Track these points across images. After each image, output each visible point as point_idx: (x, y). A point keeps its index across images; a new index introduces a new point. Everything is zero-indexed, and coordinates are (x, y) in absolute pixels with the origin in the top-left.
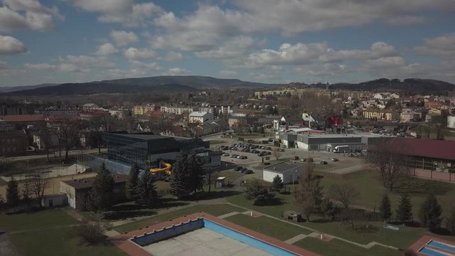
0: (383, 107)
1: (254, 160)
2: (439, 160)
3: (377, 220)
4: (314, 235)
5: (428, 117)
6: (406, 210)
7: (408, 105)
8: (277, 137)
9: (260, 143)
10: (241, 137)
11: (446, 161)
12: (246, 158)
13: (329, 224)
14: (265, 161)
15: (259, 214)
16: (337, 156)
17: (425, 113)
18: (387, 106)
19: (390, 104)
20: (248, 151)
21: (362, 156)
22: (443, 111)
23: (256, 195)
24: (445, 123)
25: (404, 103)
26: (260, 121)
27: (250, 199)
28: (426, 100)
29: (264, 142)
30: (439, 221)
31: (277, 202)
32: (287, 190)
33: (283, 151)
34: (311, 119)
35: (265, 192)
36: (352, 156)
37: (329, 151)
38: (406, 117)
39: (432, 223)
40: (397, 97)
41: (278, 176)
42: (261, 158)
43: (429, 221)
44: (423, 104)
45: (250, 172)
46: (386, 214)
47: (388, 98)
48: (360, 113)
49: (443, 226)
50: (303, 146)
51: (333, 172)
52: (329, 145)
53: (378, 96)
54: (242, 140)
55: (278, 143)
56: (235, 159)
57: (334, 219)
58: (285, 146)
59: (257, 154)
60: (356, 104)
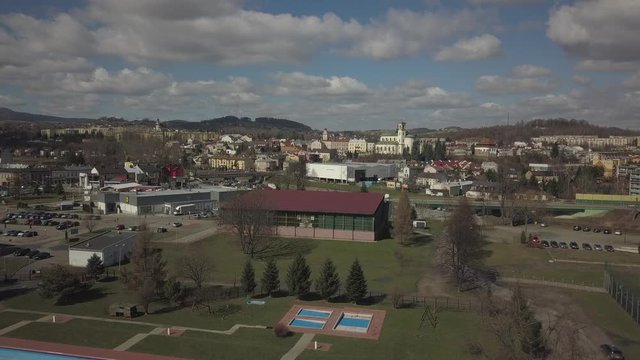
0: (234, 152)
1: (49, 236)
2: (302, 213)
3: (238, 296)
4: (158, 331)
5: (285, 165)
6: (272, 276)
7: (263, 150)
8: (87, 199)
9: (58, 209)
10: (23, 202)
11: (309, 214)
12: (36, 234)
13: (177, 312)
14: (70, 236)
15: (67, 317)
16: (179, 220)
17: (282, 159)
18: (239, 152)
19: (242, 149)
20: (38, 223)
21: (213, 216)
22: (301, 157)
23: (60, 289)
24: (304, 171)
25: (258, 148)
26: (55, 174)
27: (49, 296)
28: (282, 145)
29: (65, 208)
30: (309, 284)
31: (97, 295)
32: (111, 275)
33: (98, 218)
34: (137, 170)
35: (76, 282)
36: (200, 218)
37: (168, 213)
38: (261, 165)
39: (301, 288)
40: (249, 140)
41: (95, 256)
42: (62, 232)
43: (297, 288)
44: (279, 148)
45: (46, 256)
46: (249, 286)
47: (239, 141)
48: (205, 161)
49: (312, 289)
50: (129, 209)
51: (176, 241)
52: (168, 205)
53: (227, 138)
54: (26, 206)
55: (89, 208)
56: (14, 239)
57: (183, 305)
58: (101, 212)
59: (54, 227)
60: (199, 149)
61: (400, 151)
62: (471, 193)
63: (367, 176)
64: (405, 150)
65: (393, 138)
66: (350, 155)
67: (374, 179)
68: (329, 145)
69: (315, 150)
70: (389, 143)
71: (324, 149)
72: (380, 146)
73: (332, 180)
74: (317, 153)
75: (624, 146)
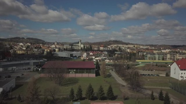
0: (25, 49)
5: (45, 52)
7: (36, 48)
17: (43, 51)
18: (27, 48)
22: (50, 50)
25: (33, 47)
28: (41, 46)
40: (30, 44)
44: (41, 48)
47: (26, 45)
48: (15, 52)
52: (15, 67)
53: (21, 44)
60: (11, 48)
61: (80, 48)
62: (107, 60)
63: (73, 56)
64: (82, 48)
65: (77, 44)
66: (64, 49)
67: (76, 56)
68: (57, 46)
69: (53, 48)
70: (76, 46)
71: (56, 48)
72: (73, 47)
73: (63, 57)
74: (55, 49)
75: (132, 47)
